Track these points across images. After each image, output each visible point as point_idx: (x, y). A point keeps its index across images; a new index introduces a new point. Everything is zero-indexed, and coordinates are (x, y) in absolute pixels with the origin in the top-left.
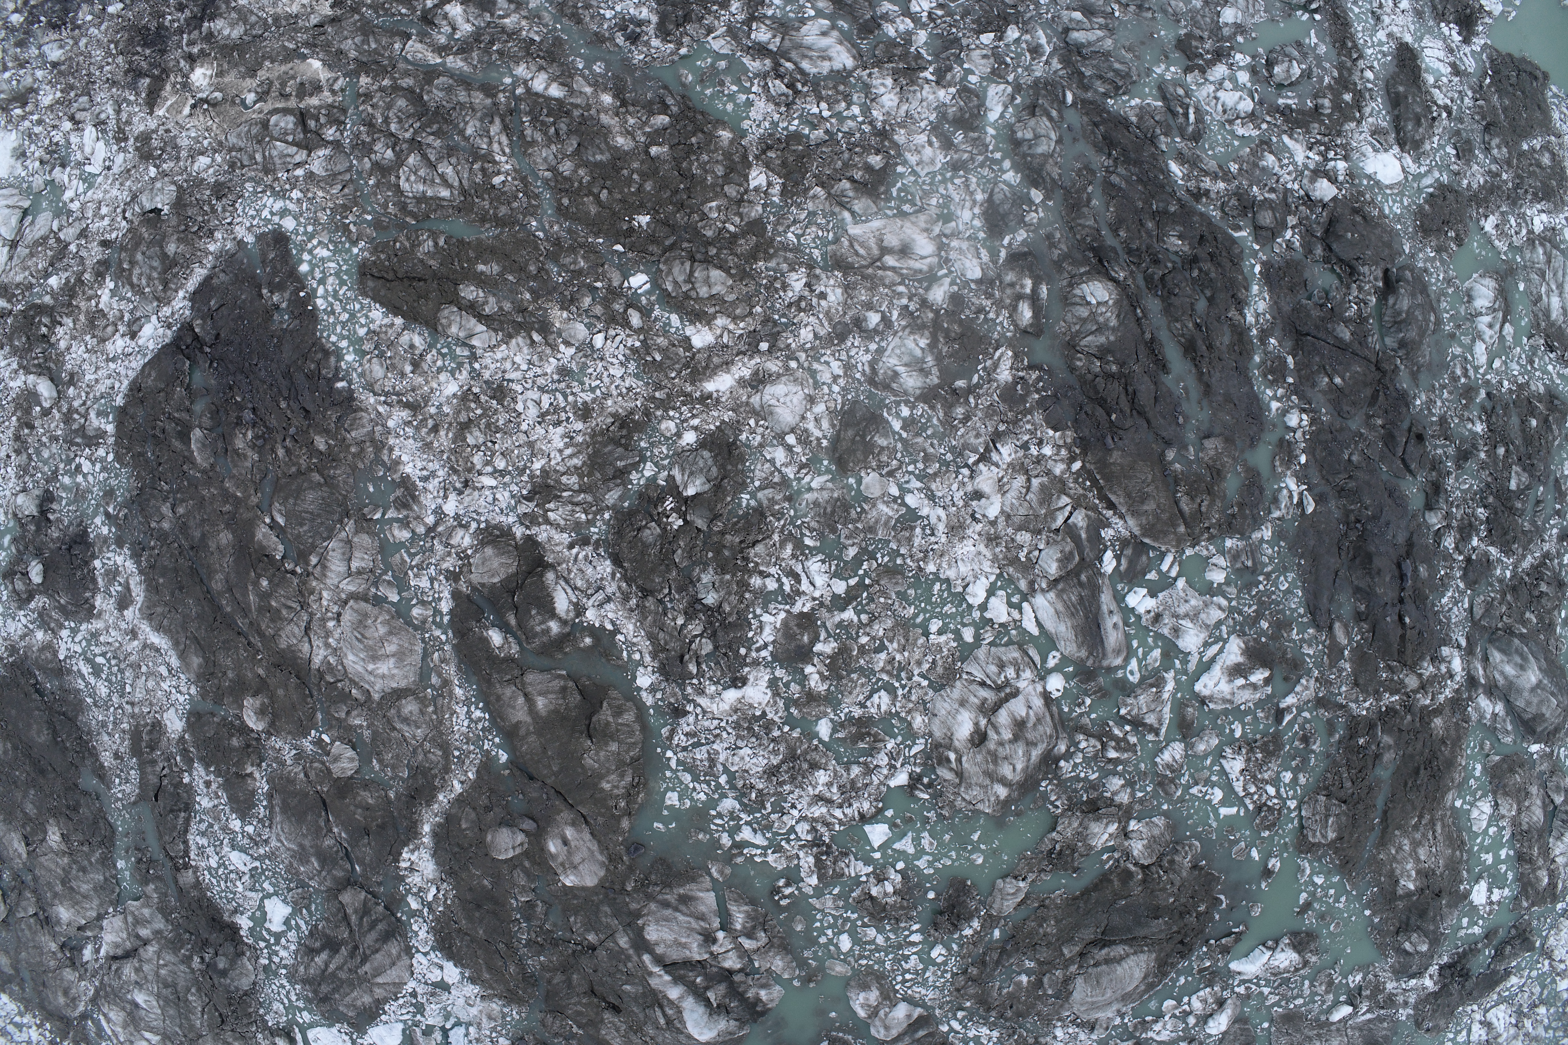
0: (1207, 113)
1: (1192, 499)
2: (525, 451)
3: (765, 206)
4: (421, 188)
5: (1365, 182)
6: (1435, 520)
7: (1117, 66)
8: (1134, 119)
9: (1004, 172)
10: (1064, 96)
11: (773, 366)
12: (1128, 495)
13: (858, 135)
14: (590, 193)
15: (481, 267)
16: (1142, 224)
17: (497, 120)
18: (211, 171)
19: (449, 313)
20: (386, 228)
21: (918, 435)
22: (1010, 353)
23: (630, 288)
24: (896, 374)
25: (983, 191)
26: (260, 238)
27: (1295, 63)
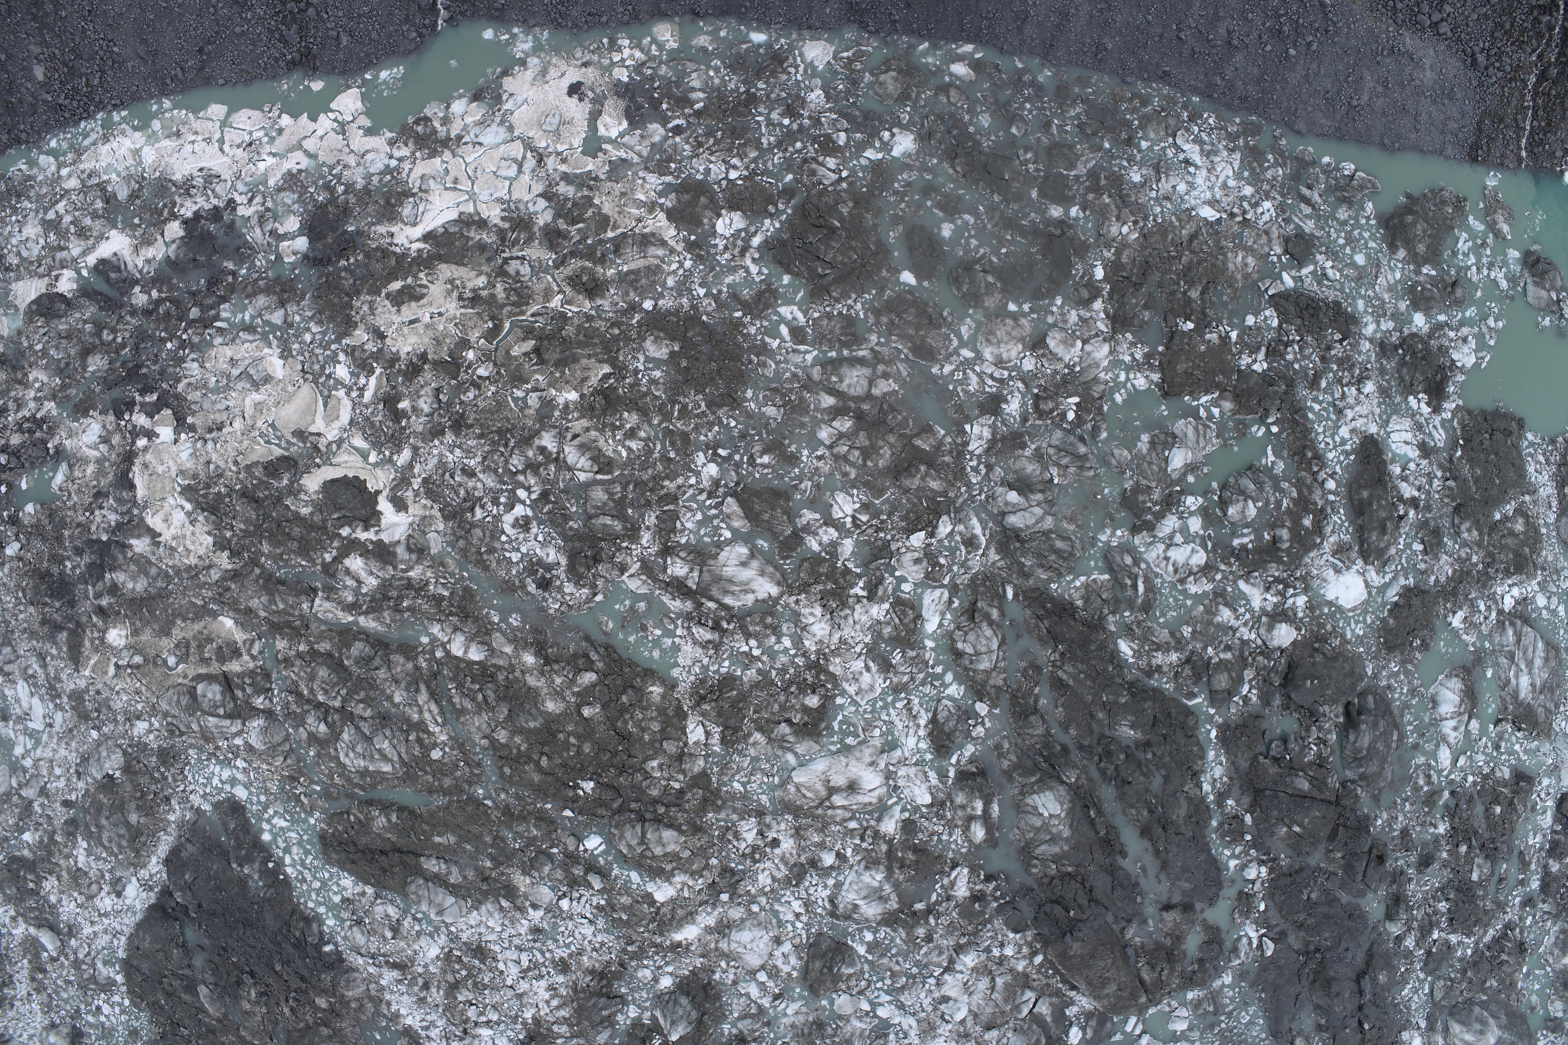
0: (1157, 575)
1: (1153, 968)
2: (515, 1002)
3: (707, 756)
4: (362, 763)
5: (1326, 610)
6: (1395, 929)
7: (1059, 544)
8: (1079, 603)
9: (946, 686)
10: (1004, 591)
11: (736, 913)
12: (1090, 984)
13: (792, 671)
14: (530, 760)
15: (437, 839)
16: (1092, 716)
17: (423, 687)
18: (152, 737)
19: (416, 885)
20: (336, 799)
21: (883, 955)
22: (966, 871)
23: (586, 850)
24: (856, 907)
25: (927, 710)
26: (217, 806)
27: (1250, 502)
